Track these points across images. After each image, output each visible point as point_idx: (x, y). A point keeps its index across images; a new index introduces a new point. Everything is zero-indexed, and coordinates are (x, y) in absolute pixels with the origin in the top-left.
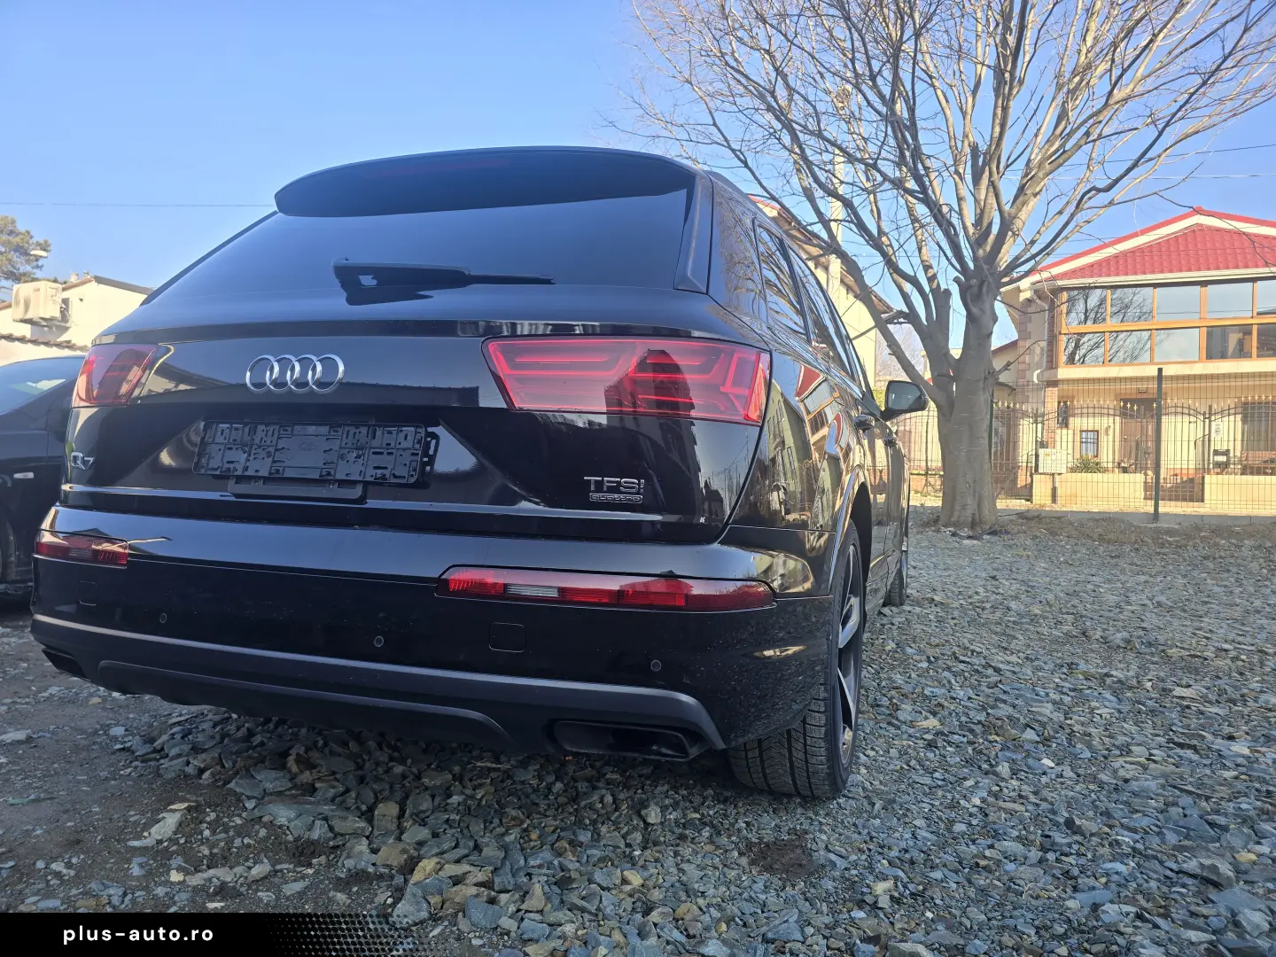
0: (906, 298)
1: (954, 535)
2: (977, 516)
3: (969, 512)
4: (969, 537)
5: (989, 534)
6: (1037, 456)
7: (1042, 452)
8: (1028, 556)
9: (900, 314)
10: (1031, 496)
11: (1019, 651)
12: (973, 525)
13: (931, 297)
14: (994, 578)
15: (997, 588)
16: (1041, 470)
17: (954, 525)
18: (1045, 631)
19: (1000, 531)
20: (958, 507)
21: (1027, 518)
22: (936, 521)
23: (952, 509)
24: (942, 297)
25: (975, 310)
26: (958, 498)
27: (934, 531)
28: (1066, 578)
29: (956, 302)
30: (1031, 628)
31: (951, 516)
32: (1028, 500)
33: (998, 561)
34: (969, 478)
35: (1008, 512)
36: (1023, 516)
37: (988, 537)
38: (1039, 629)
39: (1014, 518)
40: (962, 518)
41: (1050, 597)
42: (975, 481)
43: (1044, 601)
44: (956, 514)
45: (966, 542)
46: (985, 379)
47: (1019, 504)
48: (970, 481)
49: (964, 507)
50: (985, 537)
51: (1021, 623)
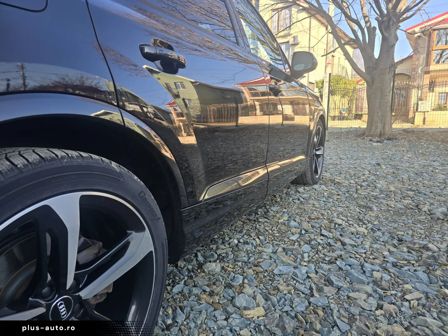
0: (354, 32)
1: (370, 140)
2: (383, 132)
3: (378, 131)
4: (378, 142)
5: (387, 140)
6: (417, 104)
7: (420, 102)
8: (403, 151)
9: (351, 39)
10: (414, 122)
11: (369, 222)
12: (380, 136)
13: (366, 30)
14: (378, 164)
15: (376, 171)
16: (419, 110)
17: (371, 136)
18: (392, 204)
19: (393, 139)
20: (373, 128)
21: (407, 132)
22: (363, 134)
23: (371, 129)
24: (372, 31)
25: (386, 34)
26: (374, 124)
27: (362, 139)
28: (419, 163)
29: (378, 32)
30: (385, 202)
31: (370, 132)
32: (412, 123)
33: (386, 154)
34: (380, 114)
35: (398, 130)
36: (405, 131)
37: (386, 141)
38: (389, 202)
39: (401, 132)
40: (375, 133)
41: (405, 177)
42: (382, 116)
43: (401, 180)
44: (373, 131)
45: (375, 144)
46: (390, 67)
47: (407, 126)
48: (380, 116)
49: (377, 127)
50: (385, 141)
51: (379, 198)
